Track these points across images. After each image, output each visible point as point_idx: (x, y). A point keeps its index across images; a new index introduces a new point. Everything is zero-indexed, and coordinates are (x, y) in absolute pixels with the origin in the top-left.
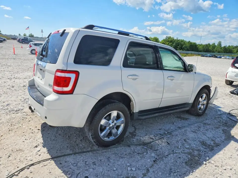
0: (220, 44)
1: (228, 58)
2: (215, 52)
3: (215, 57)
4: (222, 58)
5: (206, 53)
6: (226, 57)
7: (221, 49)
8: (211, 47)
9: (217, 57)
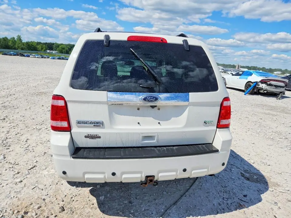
0: (19, 38)
1: (37, 56)
2: (17, 49)
3: (21, 56)
4: (31, 56)
5: (9, 50)
6: (35, 55)
7: (24, 45)
8: (11, 42)
9: (24, 56)
